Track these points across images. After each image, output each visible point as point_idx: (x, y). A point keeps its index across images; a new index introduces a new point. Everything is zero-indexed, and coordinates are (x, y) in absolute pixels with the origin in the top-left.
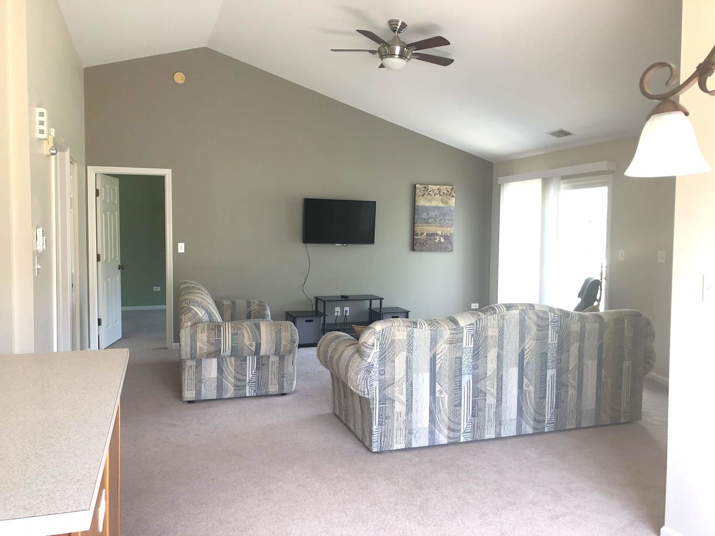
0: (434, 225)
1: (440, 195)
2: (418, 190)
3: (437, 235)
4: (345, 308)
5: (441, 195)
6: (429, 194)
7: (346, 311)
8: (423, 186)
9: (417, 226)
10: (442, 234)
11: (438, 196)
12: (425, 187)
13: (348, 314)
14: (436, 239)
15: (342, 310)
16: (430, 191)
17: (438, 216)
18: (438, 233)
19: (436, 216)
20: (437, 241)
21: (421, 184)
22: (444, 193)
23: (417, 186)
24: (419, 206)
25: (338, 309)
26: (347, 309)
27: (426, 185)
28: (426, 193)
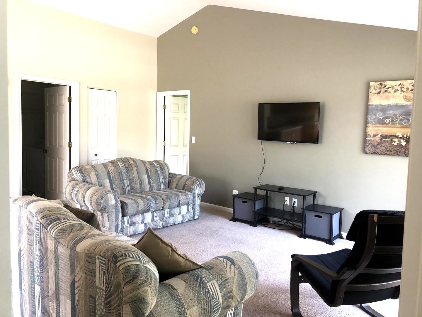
0: (392, 125)
1: (402, 91)
2: (372, 88)
3: (396, 137)
4: (293, 199)
5: (404, 92)
6: (386, 91)
7: (295, 202)
8: (379, 83)
9: (368, 127)
10: (403, 136)
11: (400, 92)
12: (381, 84)
13: (296, 205)
14: (395, 142)
15: (291, 200)
16: (388, 88)
17: (398, 116)
18: (397, 135)
19: (395, 115)
20: (395, 144)
21: (376, 81)
22: (408, 89)
23: (372, 84)
24: (372, 105)
25: (287, 199)
26: (295, 200)
27: (382, 82)
28: (383, 90)
